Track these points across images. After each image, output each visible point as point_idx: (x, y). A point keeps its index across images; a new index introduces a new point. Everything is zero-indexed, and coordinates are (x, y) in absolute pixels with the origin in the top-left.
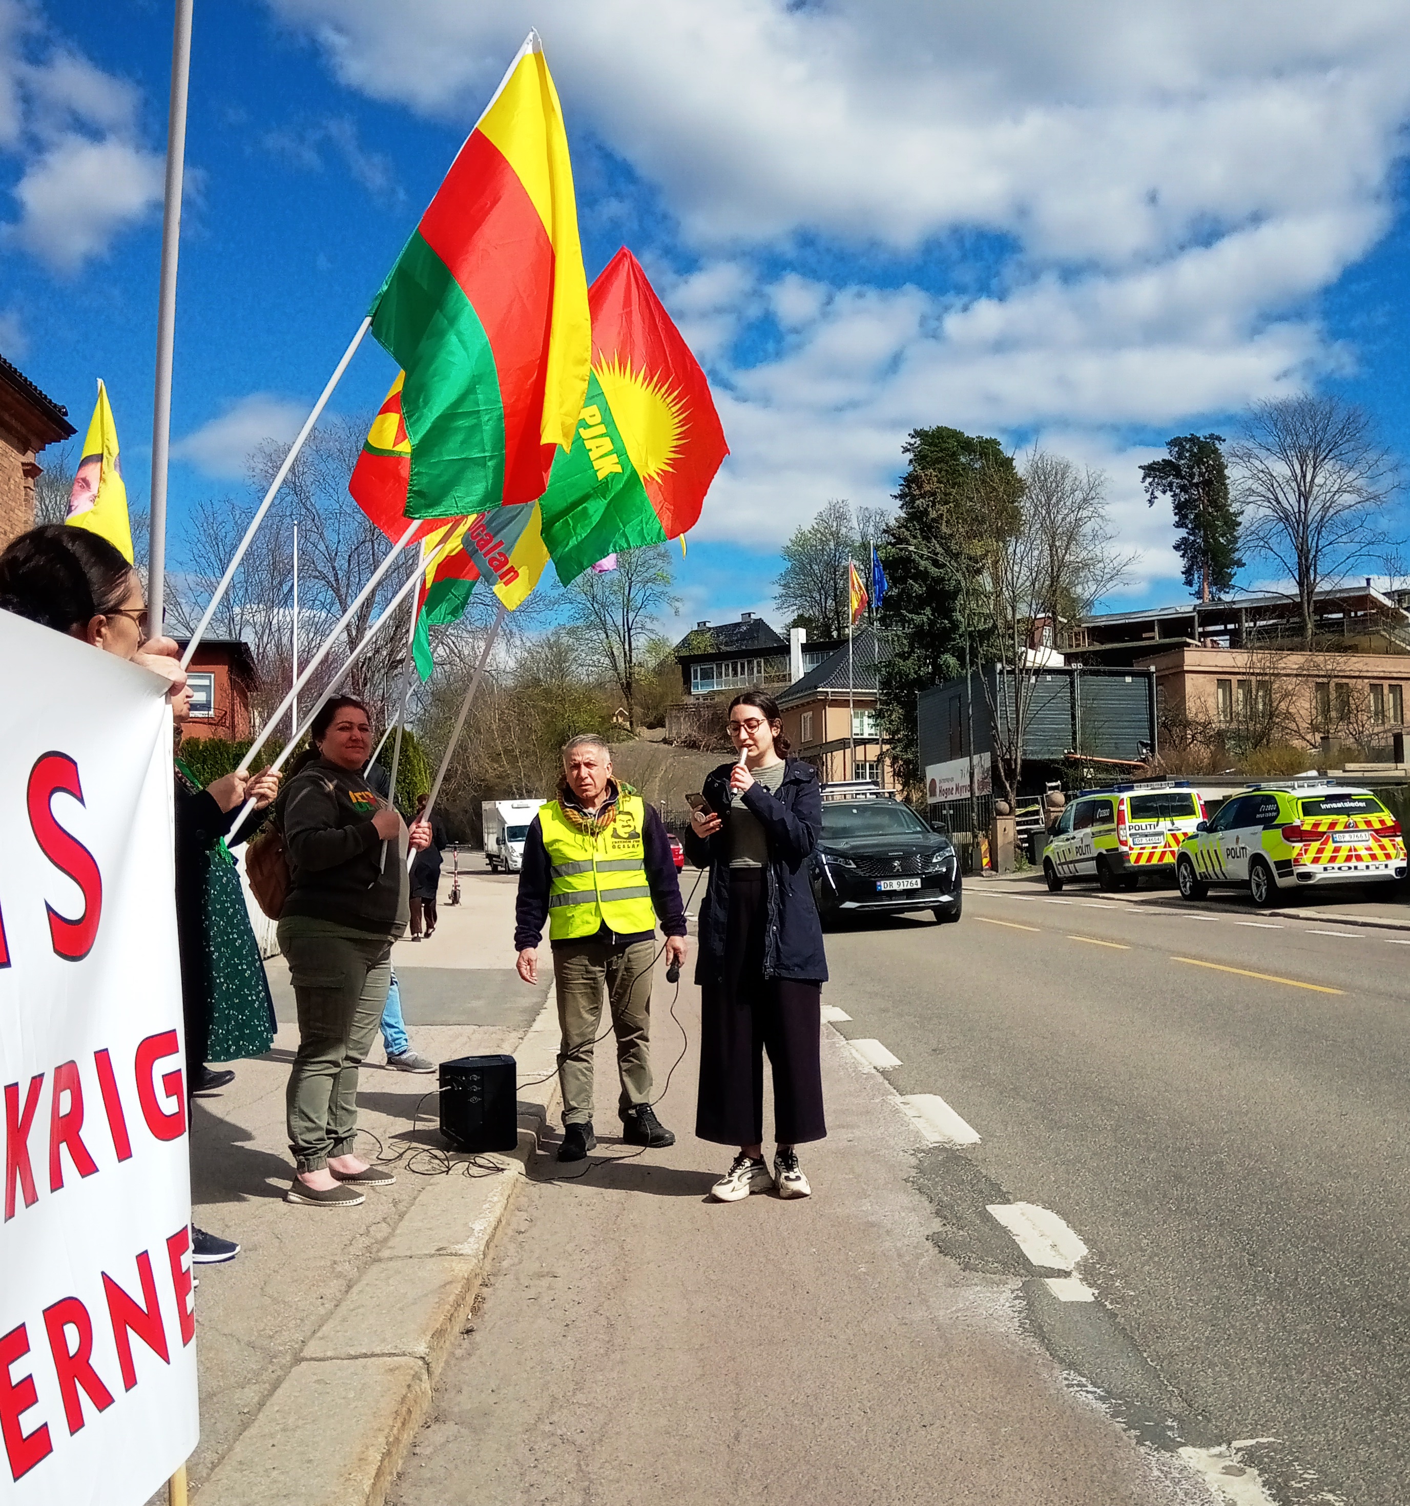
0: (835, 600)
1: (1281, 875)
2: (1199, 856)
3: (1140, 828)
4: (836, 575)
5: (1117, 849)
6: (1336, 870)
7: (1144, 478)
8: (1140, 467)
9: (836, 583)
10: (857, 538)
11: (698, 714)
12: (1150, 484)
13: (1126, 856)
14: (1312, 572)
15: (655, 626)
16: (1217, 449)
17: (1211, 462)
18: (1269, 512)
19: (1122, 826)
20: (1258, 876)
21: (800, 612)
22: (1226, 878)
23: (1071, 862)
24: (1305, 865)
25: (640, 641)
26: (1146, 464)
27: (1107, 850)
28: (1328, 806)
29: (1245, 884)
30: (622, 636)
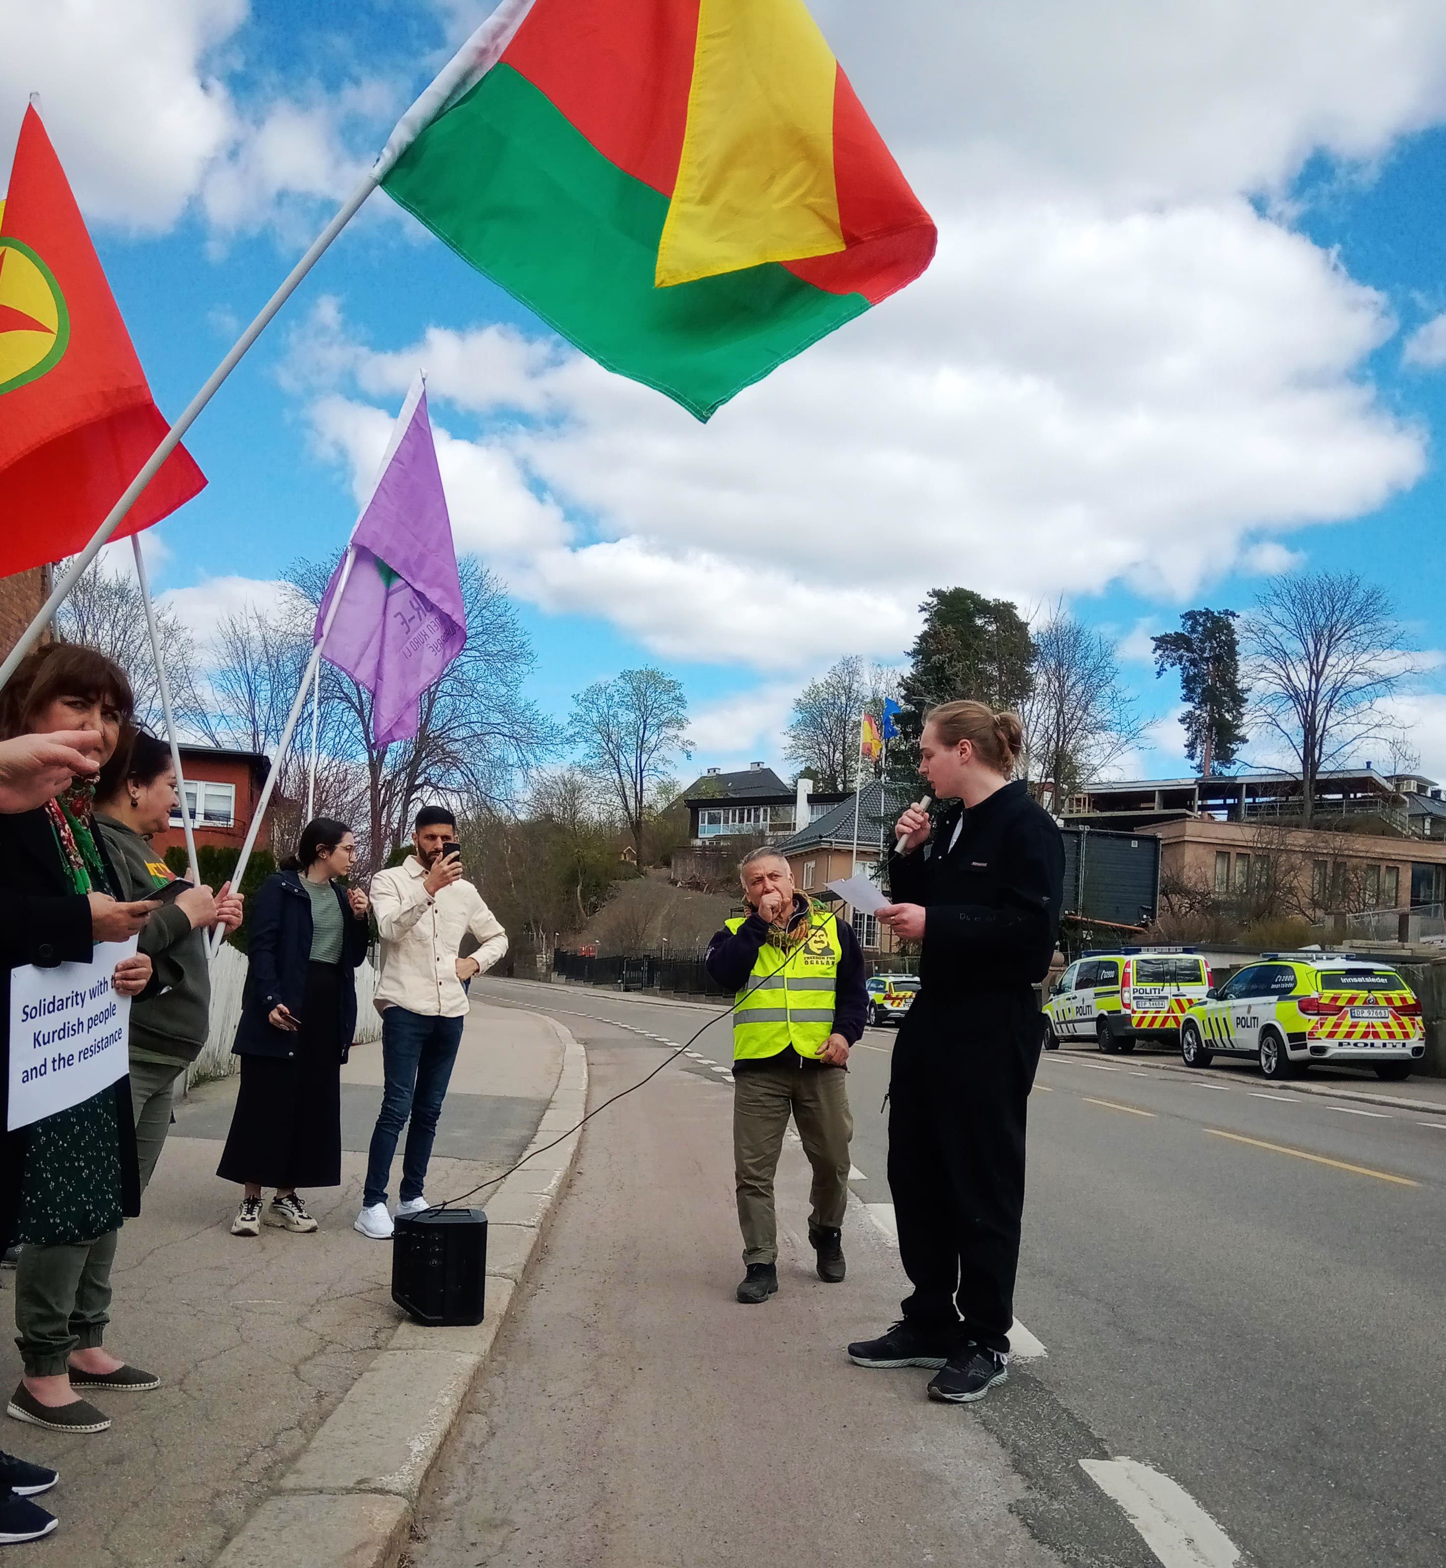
0: (843, 754)
1: (1293, 1048)
2: (1206, 1023)
3: (1145, 991)
4: (845, 729)
5: (1119, 1011)
6: (1352, 1046)
7: (1155, 650)
8: (1153, 638)
9: (845, 738)
10: (868, 693)
11: (703, 856)
12: (1161, 656)
13: (1128, 1018)
14: (1317, 752)
15: (669, 769)
16: (1230, 625)
17: (1223, 638)
18: (1279, 689)
19: (1125, 989)
20: (1268, 1047)
21: (808, 764)
22: (1233, 1047)
23: (1070, 1022)
24: (1320, 1039)
25: (651, 784)
26: (1159, 636)
27: (1109, 1012)
28: (1349, 980)
29: (1254, 1055)
30: (634, 776)
